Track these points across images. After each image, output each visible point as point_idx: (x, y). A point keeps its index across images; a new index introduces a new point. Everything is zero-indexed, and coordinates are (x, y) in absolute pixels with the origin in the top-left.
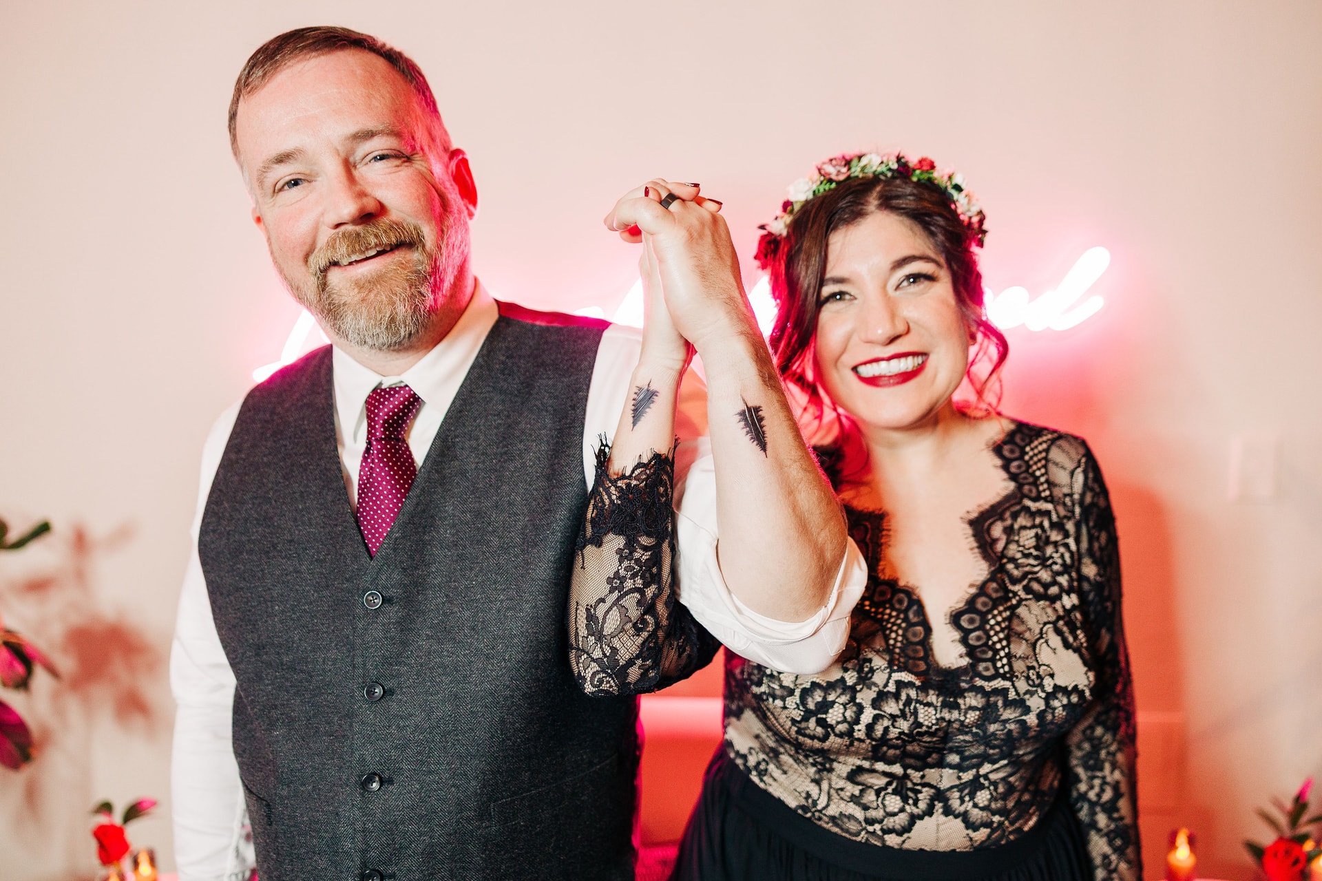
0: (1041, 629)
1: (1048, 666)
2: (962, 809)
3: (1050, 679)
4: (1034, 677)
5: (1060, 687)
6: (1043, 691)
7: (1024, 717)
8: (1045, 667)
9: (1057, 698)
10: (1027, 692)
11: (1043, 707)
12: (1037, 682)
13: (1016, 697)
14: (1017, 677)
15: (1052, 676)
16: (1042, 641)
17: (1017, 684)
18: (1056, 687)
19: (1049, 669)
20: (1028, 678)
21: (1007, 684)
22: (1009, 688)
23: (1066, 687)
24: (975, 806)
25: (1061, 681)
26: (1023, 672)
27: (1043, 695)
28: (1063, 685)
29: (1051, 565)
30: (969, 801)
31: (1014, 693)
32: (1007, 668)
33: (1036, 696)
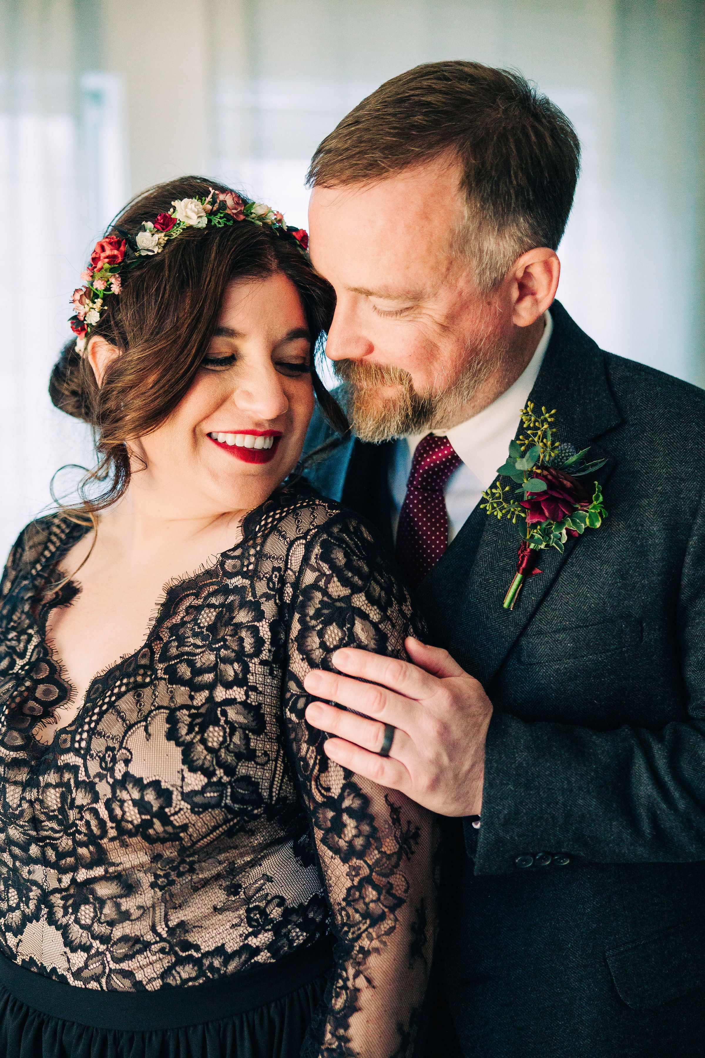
0: (151, 711)
1: (129, 751)
2: (64, 921)
3: (123, 765)
4: (108, 759)
5: (133, 776)
6: (113, 776)
7: (94, 805)
8: (124, 751)
9: (126, 789)
10: (99, 775)
11: (110, 796)
12: (110, 765)
13: (86, 778)
14: (92, 756)
15: (127, 762)
16: (144, 723)
17: (89, 763)
18: (127, 775)
19: (128, 754)
20: (103, 759)
21: (79, 761)
22: (79, 766)
23: (141, 779)
24: (77, 921)
25: (135, 770)
26: (100, 752)
27: (111, 781)
28: (138, 776)
29: (218, 649)
30: (72, 914)
31: (84, 773)
32: (83, 744)
33: (104, 781)
